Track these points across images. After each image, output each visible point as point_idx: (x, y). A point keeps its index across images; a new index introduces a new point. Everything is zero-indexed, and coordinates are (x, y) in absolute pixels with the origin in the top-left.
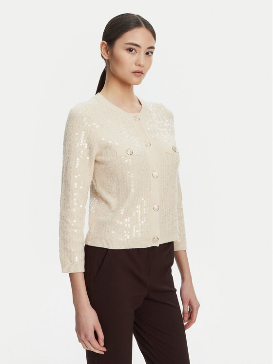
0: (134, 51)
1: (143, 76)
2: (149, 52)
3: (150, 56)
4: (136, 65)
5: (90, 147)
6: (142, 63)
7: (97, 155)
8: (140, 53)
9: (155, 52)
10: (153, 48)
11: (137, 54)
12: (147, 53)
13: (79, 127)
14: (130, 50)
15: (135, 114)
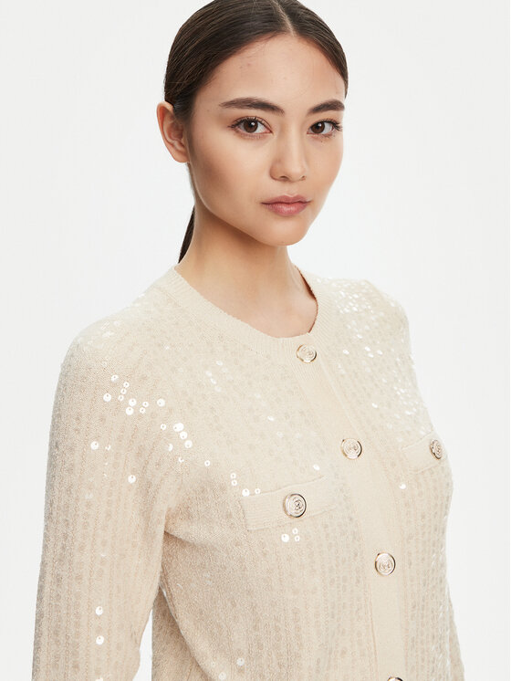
0: (260, 129)
1: (308, 209)
2: (324, 122)
3: (329, 135)
4: (272, 177)
5: (147, 490)
6: (295, 168)
7: (170, 517)
8: (283, 130)
9: (346, 118)
10: (336, 106)
11: (273, 138)
12: (317, 128)
13: (102, 419)
14: (249, 125)
15: (298, 340)
